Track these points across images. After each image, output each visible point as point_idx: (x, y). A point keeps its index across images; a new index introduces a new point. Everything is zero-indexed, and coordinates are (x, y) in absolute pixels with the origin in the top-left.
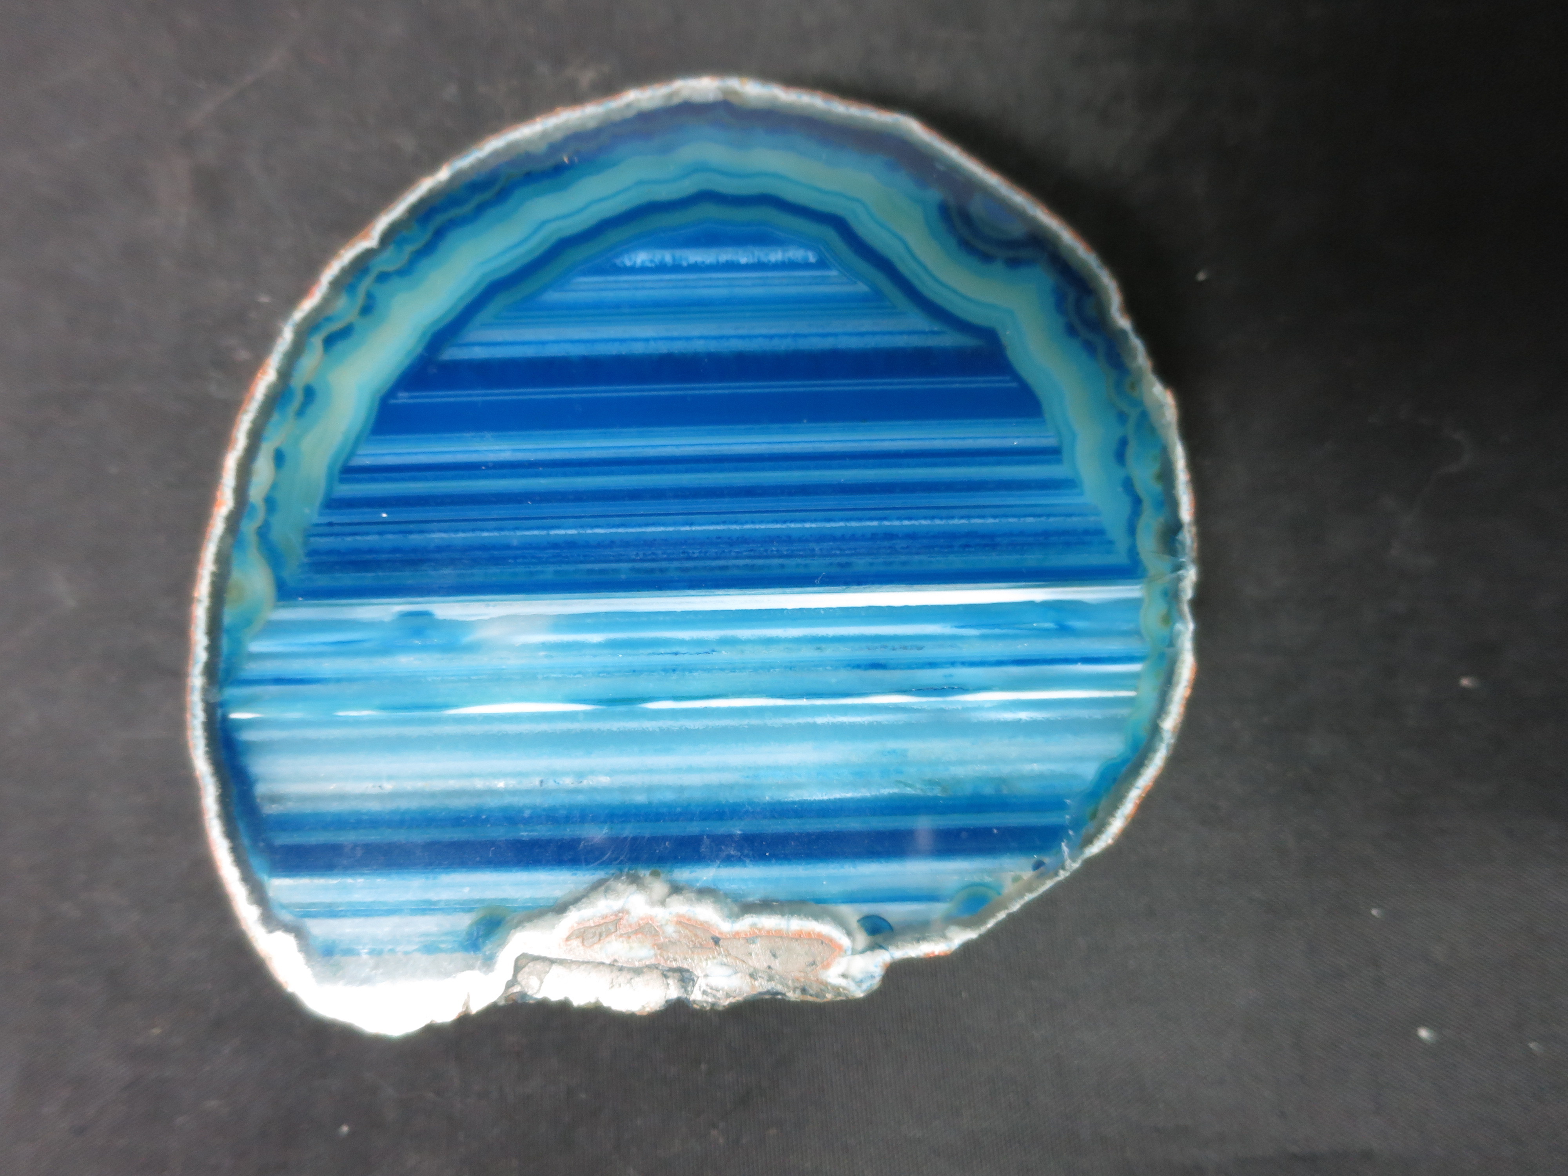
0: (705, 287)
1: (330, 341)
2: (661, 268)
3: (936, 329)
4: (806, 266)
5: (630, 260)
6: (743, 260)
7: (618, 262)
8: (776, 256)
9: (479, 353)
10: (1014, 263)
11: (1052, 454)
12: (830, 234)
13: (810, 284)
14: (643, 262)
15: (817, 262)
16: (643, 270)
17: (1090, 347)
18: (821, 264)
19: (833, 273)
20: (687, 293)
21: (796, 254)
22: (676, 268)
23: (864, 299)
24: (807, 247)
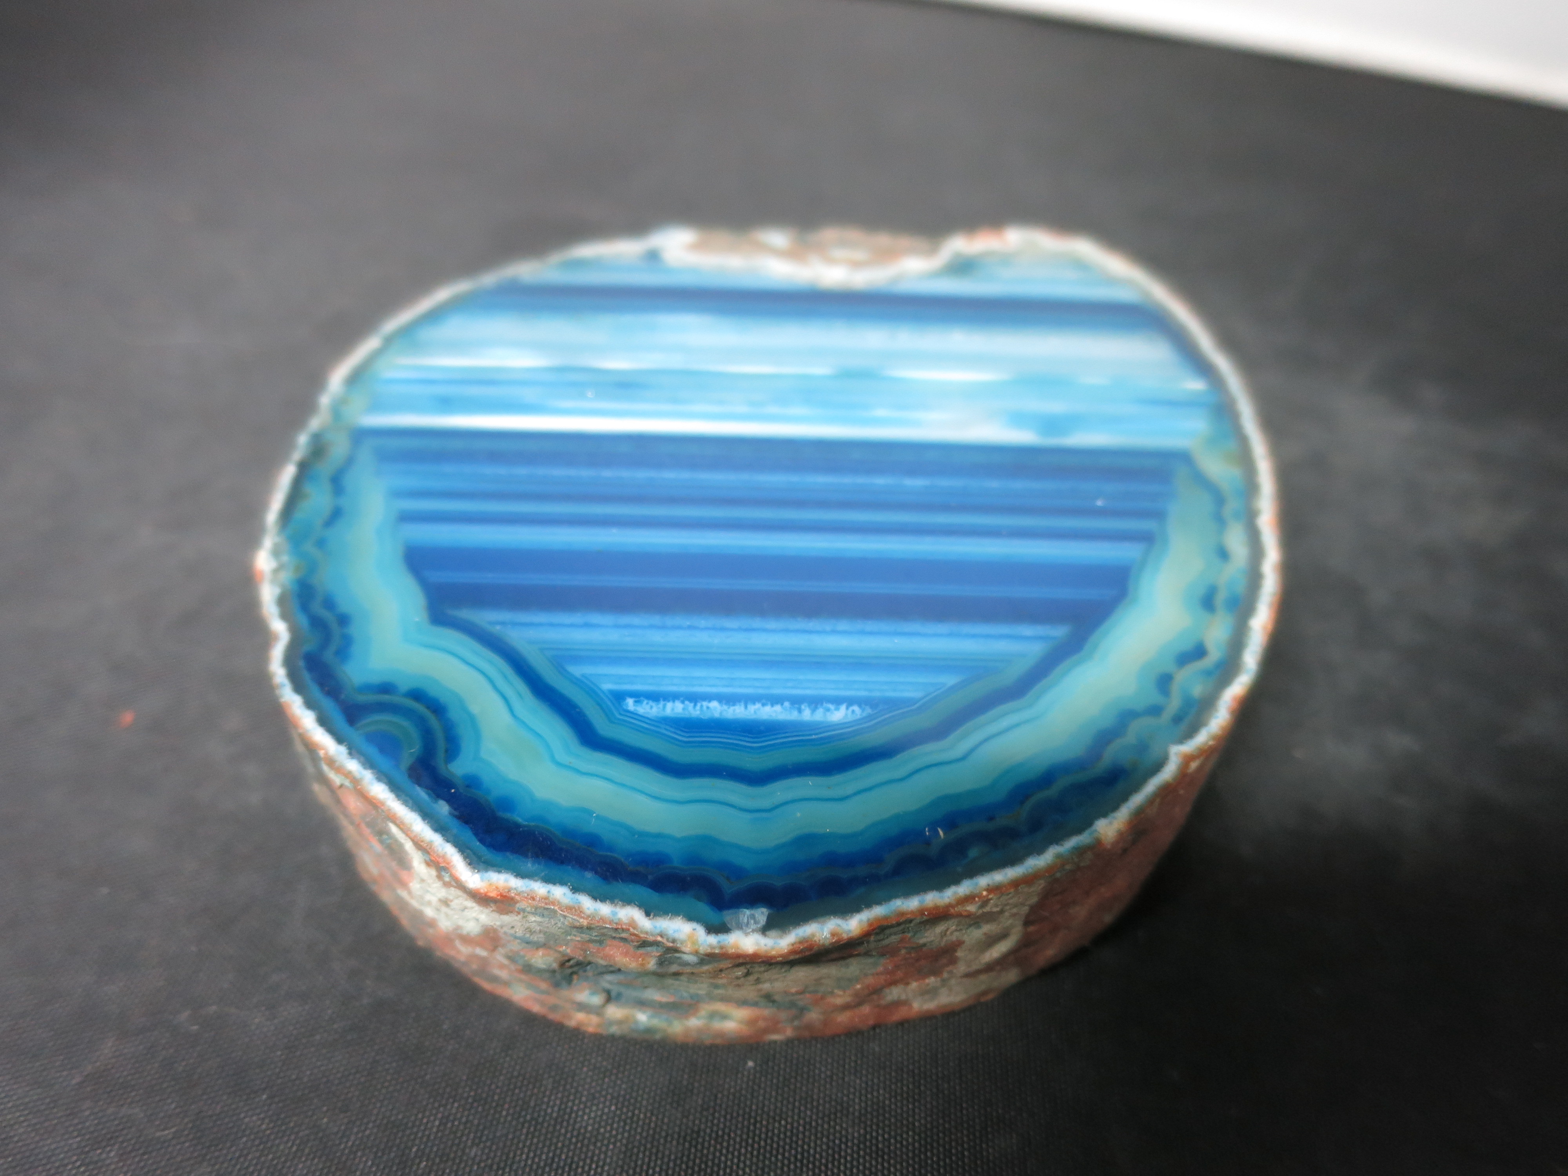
0: (764, 680)
1: (1199, 652)
2: (815, 702)
3: (498, 627)
4: (638, 696)
5: (853, 711)
6: (714, 704)
7: (868, 711)
8: (675, 709)
9: (1027, 630)
10: (386, 688)
11: (406, 518)
12: (603, 728)
13: (636, 677)
14: (837, 709)
15: (624, 699)
16: (838, 701)
17: (329, 604)
18: (619, 697)
19: (607, 686)
20: (784, 675)
21: (649, 709)
22: (797, 702)
23: (577, 659)
24: (634, 715)
